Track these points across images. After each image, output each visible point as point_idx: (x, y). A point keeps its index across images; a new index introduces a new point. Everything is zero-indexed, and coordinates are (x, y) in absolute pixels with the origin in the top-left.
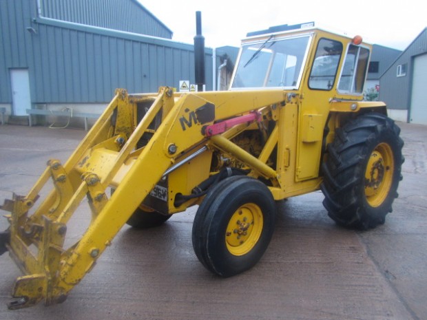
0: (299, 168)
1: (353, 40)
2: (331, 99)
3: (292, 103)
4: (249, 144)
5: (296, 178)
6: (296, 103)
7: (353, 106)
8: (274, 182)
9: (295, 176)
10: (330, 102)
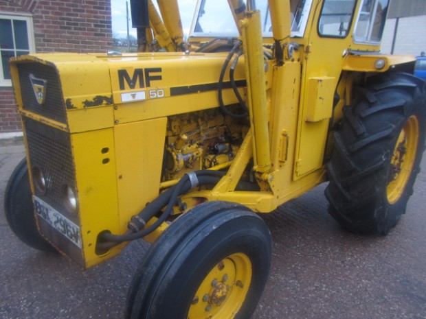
0: (299, 160)
2: (345, 52)
3: (293, 60)
4: (222, 125)
5: (295, 174)
6: (299, 60)
7: (380, 62)
8: (262, 186)
9: (293, 172)
10: (343, 56)
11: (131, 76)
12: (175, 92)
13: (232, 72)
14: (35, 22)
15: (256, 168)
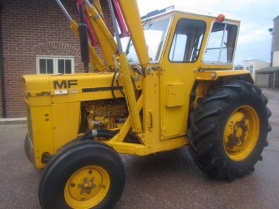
1: (217, 18)
2: (195, 69)
3: (152, 75)
6: (157, 75)
7: (213, 75)
9: (160, 135)
11: (60, 83)
12: (85, 90)
13: (117, 81)
14: (75, 60)
15: (133, 130)
